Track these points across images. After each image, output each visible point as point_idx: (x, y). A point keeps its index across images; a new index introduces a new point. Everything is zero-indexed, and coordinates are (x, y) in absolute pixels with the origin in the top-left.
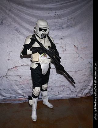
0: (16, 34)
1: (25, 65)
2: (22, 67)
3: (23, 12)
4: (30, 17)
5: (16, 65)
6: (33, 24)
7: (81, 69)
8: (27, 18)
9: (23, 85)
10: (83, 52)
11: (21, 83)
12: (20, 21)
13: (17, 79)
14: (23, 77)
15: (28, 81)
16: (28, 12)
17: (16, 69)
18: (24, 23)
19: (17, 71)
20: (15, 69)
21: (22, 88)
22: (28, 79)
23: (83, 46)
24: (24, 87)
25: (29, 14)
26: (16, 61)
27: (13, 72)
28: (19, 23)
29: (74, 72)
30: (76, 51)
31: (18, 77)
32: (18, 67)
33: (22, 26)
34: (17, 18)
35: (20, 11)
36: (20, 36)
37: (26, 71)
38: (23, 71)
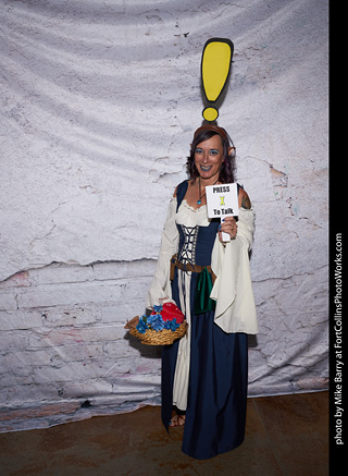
0: (15, 131)
1: (61, 263)
2: (48, 272)
3: (36, 34)
4: (69, 55)
5: (24, 266)
6: (83, 86)
7: (309, 269)
8: (53, 58)
9: (56, 349)
10: (314, 195)
11: (48, 341)
12: (27, 76)
13: (29, 326)
14: (57, 316)
15: (77, 329)
16: (56, 32)
17: (25, 282)
18: (46, 82)
19: (29, 289)
20: (18, 280)
21: (56, 362)
22: (77, 322)
23: (311, 166)
24: (63, 355)
25: (61, 43)
26: (20, 247)
27: (11, 296)
28: (21, 86)
29: (276, 284)
30: (279, 190)
31: (35, 313)
32: (31, 274)
33: (34, 95)
34: (11, 61)
35: (22, 30)
36: (28, 138)
37: (67, 287)
38: (53, 288)
